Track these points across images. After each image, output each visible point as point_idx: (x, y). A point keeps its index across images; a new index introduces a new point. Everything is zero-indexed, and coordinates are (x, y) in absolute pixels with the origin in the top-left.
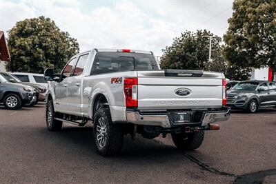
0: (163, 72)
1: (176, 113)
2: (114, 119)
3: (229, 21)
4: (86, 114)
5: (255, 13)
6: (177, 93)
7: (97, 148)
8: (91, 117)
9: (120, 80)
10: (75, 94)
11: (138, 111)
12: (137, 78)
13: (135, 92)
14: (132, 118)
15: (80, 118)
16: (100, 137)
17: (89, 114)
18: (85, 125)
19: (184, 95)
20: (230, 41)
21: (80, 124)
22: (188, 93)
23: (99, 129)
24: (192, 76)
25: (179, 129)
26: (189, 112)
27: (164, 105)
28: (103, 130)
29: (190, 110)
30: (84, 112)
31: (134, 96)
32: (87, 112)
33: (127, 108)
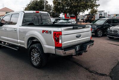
0: (72, 27)
2: (45, 52)
16: (34, 58)
33: (56, 47)
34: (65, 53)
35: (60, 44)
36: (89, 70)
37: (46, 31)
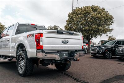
0: (56, 31)
1: (62, 52)
2: (29, 57)
3: (67, 21)
4: (13, 55)
5: (76, 18)
6: (63, 42)
7: (18, 72)
8: (15, 56)
9: (33, 35)
10: (7, 46)
11: (44, 51)
12: (43, 34)
13: (42, 41)
14: (40, 55)
15: (9, 57)
16: (20, 66)
17: (14, 55)
18: (12, 60)
19: (66, 43)
20: (67, 28)
21: (10, 60)
22: (67, 43)
23: (20, 62)
24: (69, 34)
25: (64, 61)
26: (68, 52)
27: (56, 48)
28: (22, 63)
29: (68, 51)
30: (11, 54)
31: (41, 44)
32: (13, 54)
33: (37, 50)
34: (46, 55)
35: (41, 46)
36: (76, 80)
37: (30, 35)
